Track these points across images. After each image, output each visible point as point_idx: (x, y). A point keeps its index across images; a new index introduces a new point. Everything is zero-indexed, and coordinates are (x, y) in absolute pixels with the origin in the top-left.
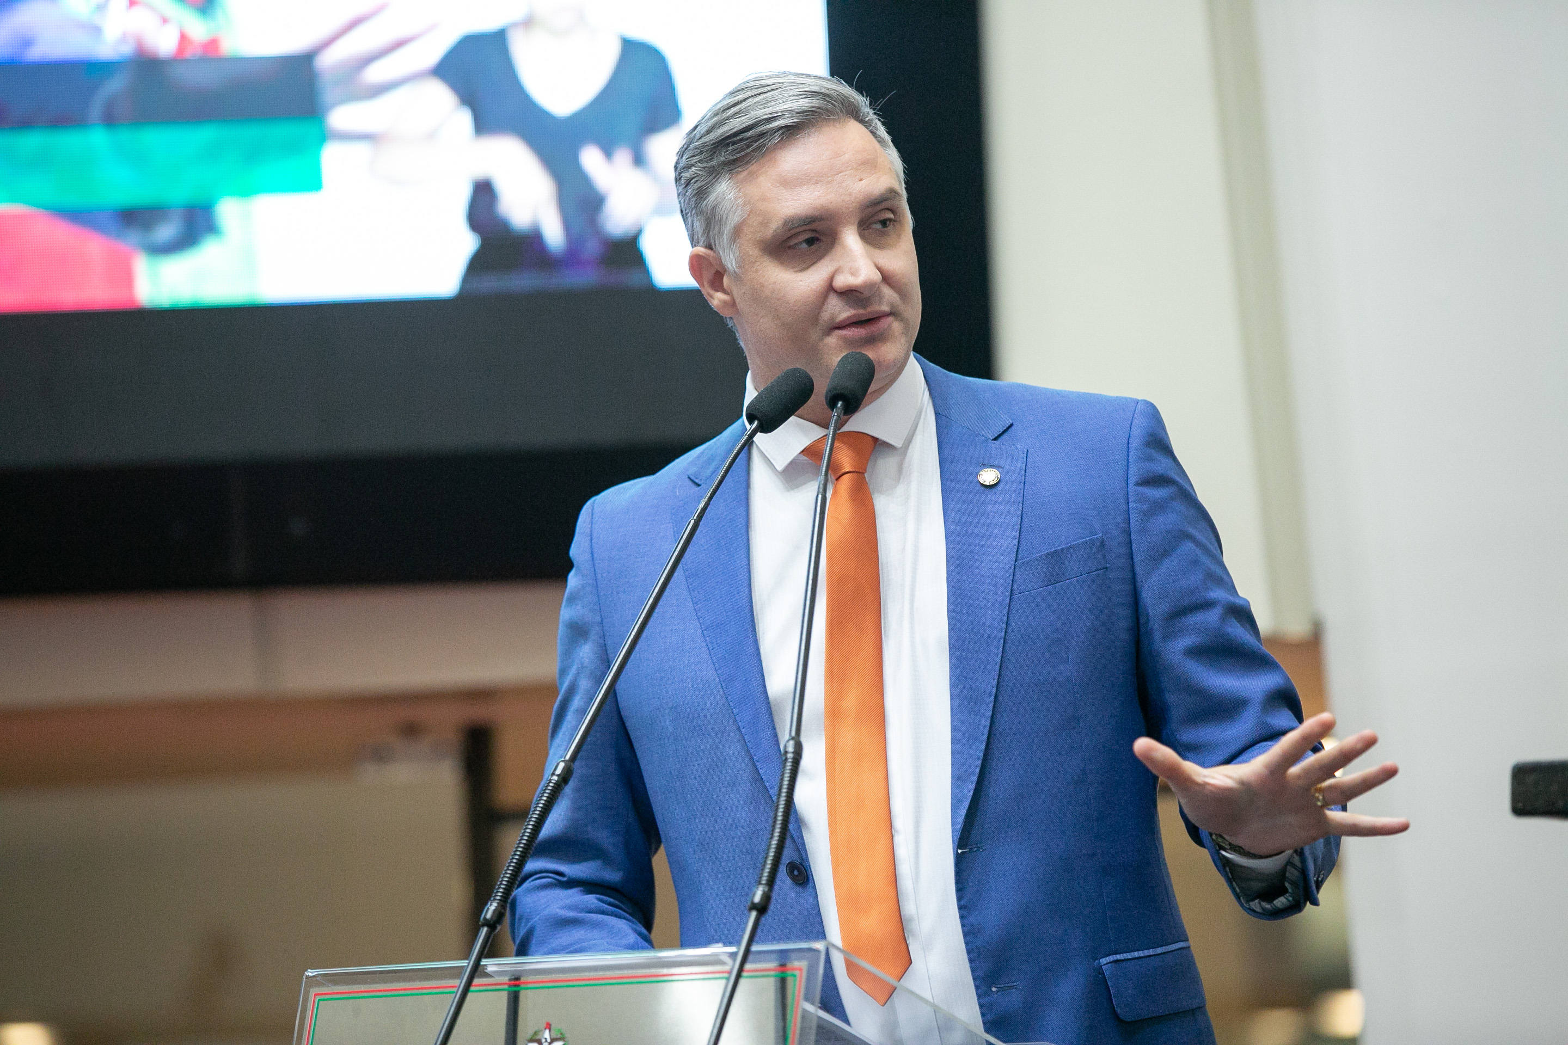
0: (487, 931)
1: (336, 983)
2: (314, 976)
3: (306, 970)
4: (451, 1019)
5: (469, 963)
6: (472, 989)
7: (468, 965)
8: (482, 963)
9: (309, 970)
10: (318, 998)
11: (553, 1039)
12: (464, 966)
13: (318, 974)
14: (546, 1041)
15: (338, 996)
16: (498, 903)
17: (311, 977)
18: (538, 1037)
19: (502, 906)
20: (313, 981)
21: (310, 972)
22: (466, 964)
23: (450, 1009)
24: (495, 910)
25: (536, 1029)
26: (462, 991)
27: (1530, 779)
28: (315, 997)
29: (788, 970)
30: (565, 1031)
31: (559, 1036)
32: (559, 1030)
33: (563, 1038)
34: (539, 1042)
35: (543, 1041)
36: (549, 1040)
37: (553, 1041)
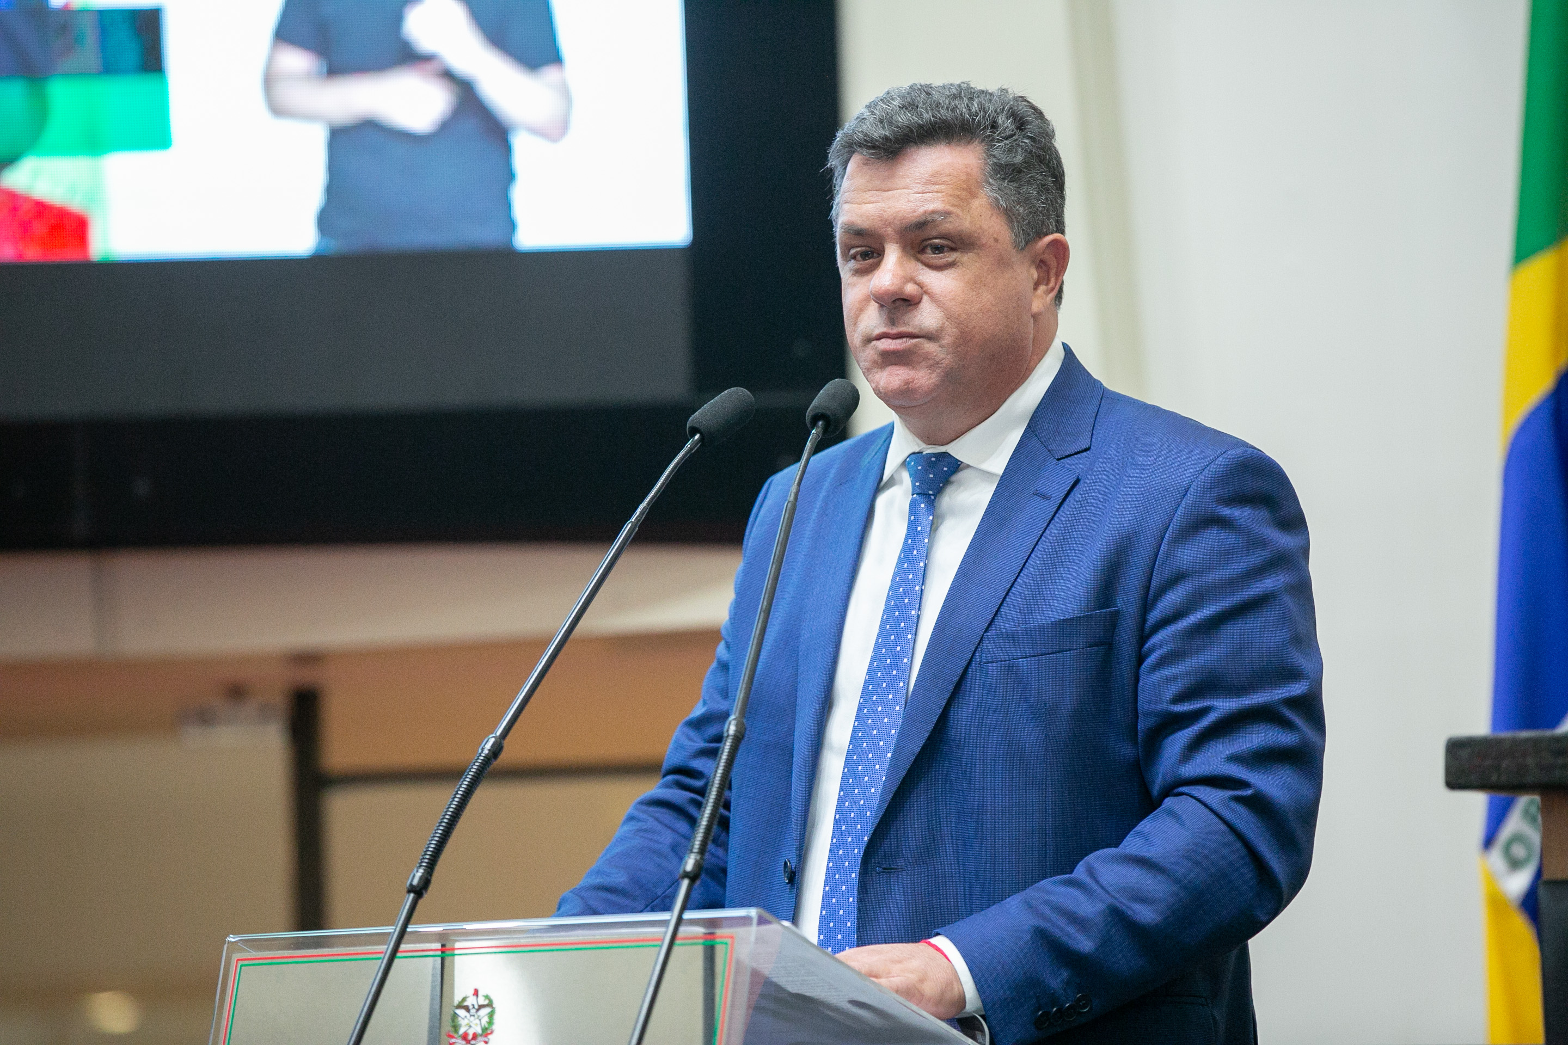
0: (414, 897)
1: (258, 949)
2: (235, 942)
3: (228, 936)
4: (378, 985)
5: (395, 930)
6: (399, 955)
7: (394, 932)
8: (408, 930)
9: (231, 936)
10: (240, 963)
11: (481, 1005)
12: (390, 933)
13: (239, 940)
14: (474, 1007)
15: (257, 962)
16: (424, 870)
17: (233, 942)
18: (465, 1004)
19: (428, 872)
20: (234, 946)
21: (232, 938)
22: (393, 931)
23: (377, 974)
24: (421, 878)
25: (465, 996)
26: (389, 958)
27: (1464, 753)
28: (237, 963)
29: (717, 938)
30: (492, 997)
31: (486, 1002)
32: (487, 997)
33: (490, 1005)
34: (467, 1009)
35: (471, 1007)
36: (476, 1007)
37: (481, 1007)
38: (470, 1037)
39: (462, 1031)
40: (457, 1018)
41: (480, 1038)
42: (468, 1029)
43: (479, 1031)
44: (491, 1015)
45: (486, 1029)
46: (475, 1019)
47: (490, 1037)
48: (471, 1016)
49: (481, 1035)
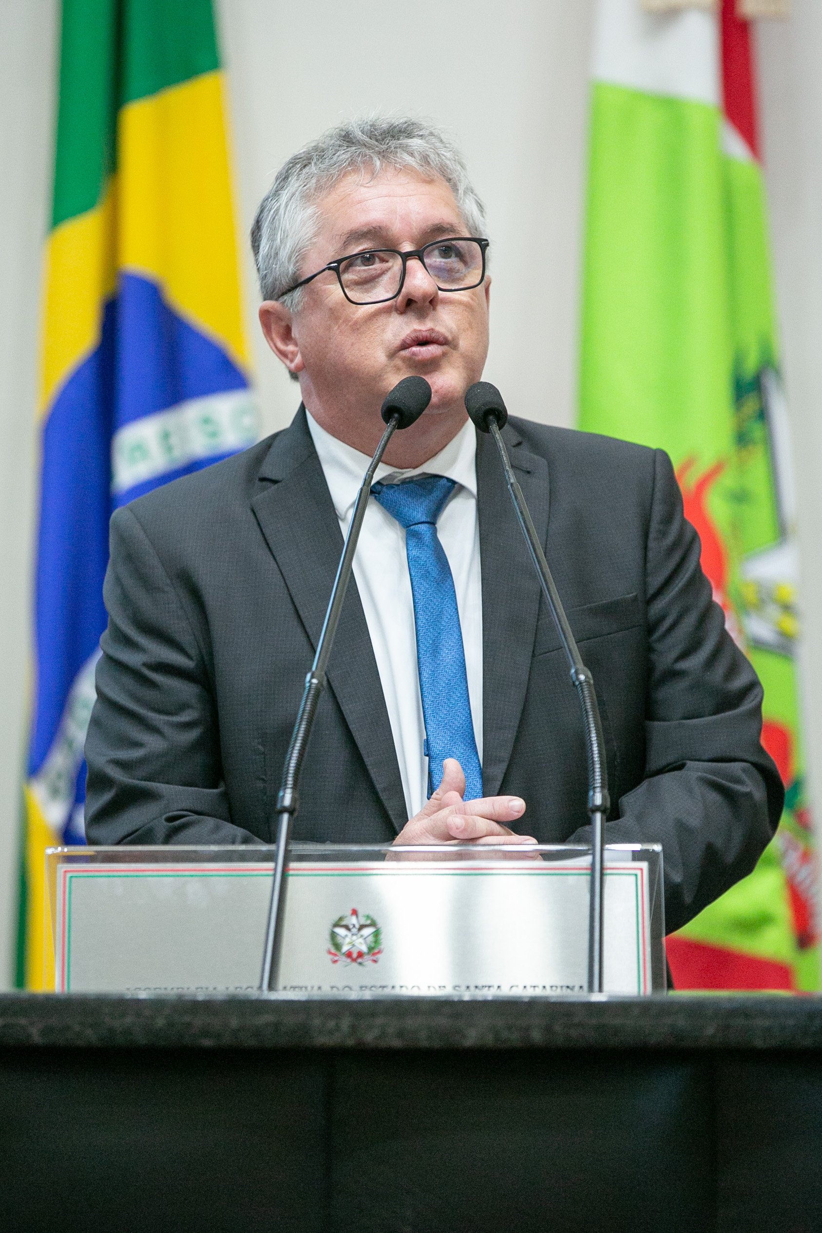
0: (288, 817)
10: (68, 875)
11: (363, 924)
14: (354, 926)
18: (344, 923)
28: (64, 874)
30: (375, 918)
31: (369, 922)
32: (368, 917)
33: (373, 924)
34: (347, 928)
35: (351, 927)
36: (357, 926)
37: (362, 927)
38: (355, 955)
39: (345, 949)
40: (336, 937)
41: (366, 957)
42: (351, 948)
43: (364, 949)
44: (377, 934)
45: (373, 948)
46: (358, 938)
47: (379, 956)
48: (353, 935)
49: (368, 953)
